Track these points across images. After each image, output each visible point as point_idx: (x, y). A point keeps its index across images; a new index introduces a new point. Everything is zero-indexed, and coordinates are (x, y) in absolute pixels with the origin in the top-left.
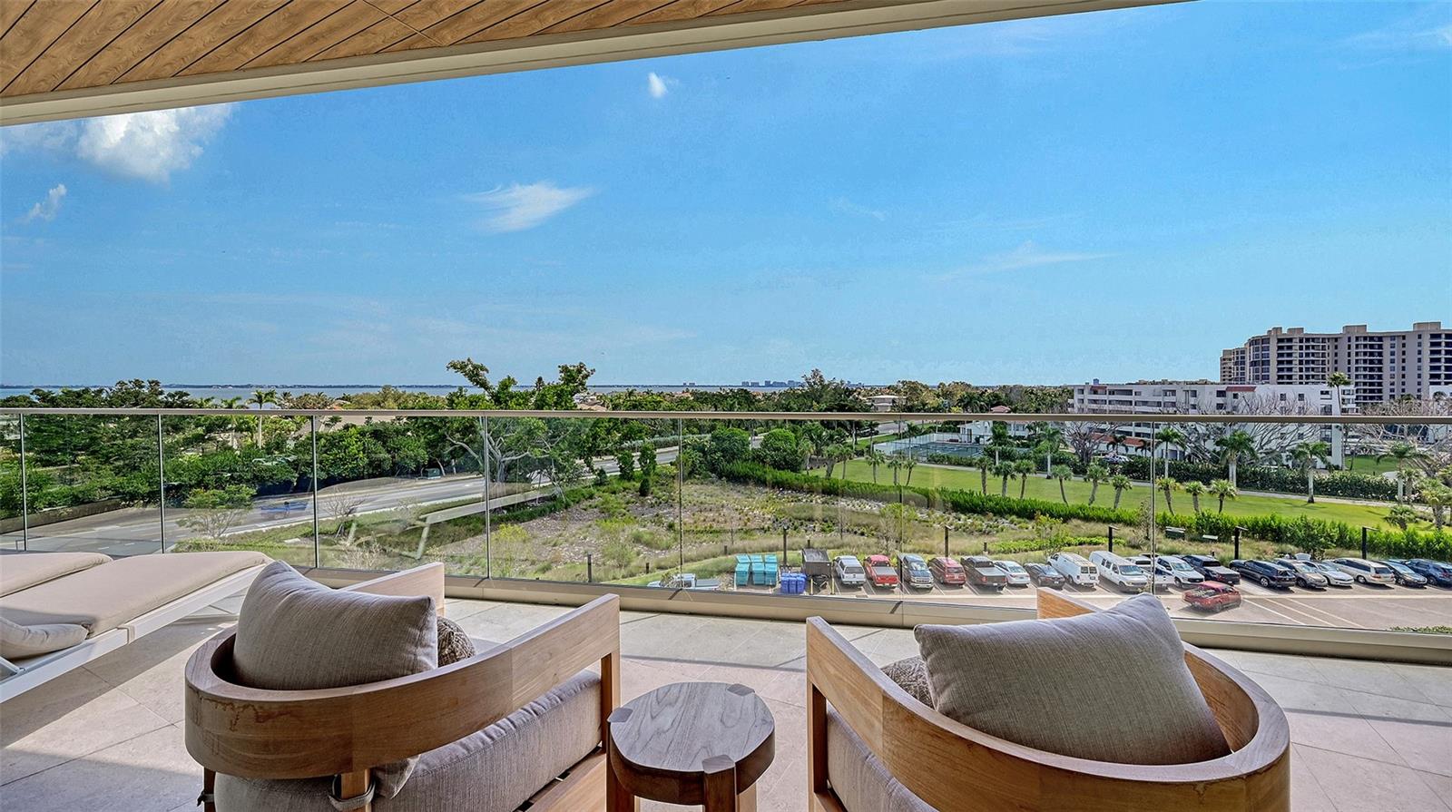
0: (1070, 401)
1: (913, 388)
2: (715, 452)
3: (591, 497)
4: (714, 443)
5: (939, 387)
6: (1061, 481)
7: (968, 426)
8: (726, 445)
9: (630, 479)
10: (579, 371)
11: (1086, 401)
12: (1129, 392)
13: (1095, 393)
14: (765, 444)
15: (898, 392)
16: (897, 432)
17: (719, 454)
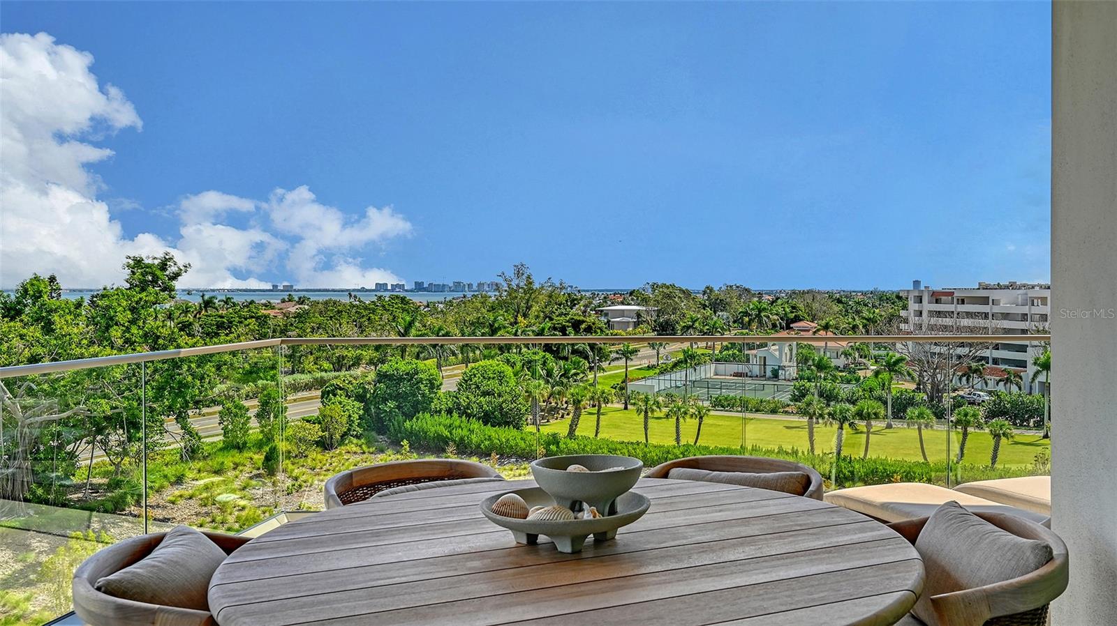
0: (903, 313)
1: (668, 295)
2: (385, 400)
3: (179, 480)
4: (382, 386)
5: (704, 293)
6: (920, 429)
7: (760, 353)
8: (404, 388)
9: (240, 448)
10: (163, 266)
11: (925, 314)
12: (985, 301)
13: (937, 301)
14: (466, 383)
15: (645, 301)
16: (654, 362)
17: (391, 404)
